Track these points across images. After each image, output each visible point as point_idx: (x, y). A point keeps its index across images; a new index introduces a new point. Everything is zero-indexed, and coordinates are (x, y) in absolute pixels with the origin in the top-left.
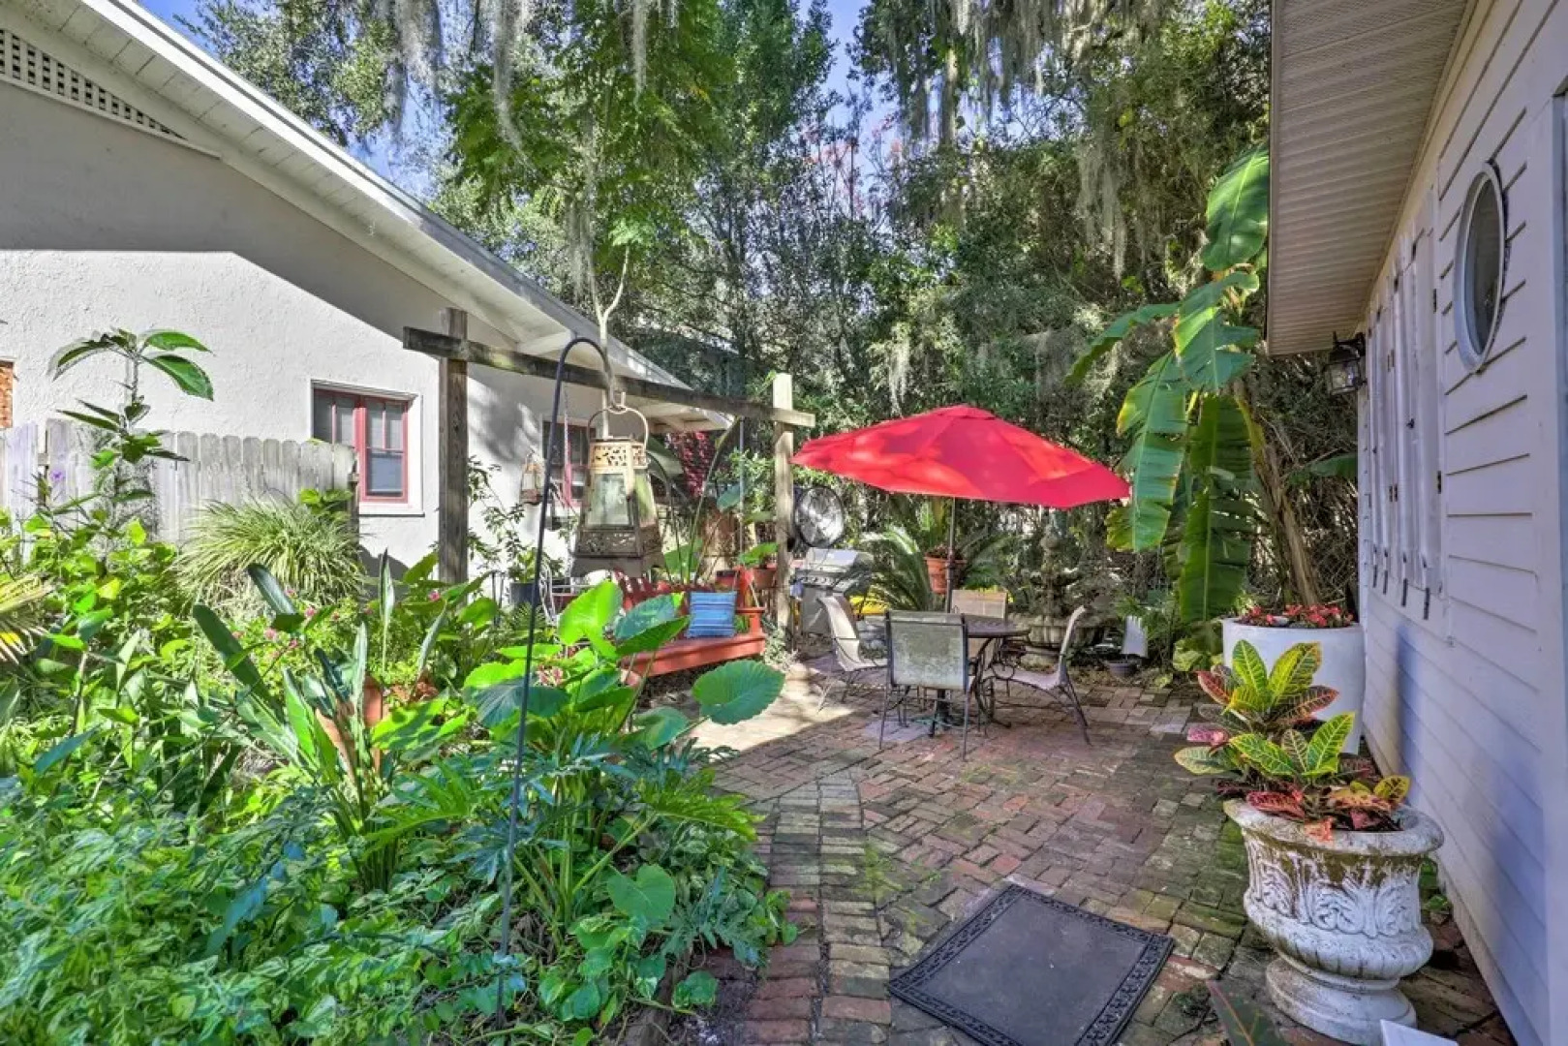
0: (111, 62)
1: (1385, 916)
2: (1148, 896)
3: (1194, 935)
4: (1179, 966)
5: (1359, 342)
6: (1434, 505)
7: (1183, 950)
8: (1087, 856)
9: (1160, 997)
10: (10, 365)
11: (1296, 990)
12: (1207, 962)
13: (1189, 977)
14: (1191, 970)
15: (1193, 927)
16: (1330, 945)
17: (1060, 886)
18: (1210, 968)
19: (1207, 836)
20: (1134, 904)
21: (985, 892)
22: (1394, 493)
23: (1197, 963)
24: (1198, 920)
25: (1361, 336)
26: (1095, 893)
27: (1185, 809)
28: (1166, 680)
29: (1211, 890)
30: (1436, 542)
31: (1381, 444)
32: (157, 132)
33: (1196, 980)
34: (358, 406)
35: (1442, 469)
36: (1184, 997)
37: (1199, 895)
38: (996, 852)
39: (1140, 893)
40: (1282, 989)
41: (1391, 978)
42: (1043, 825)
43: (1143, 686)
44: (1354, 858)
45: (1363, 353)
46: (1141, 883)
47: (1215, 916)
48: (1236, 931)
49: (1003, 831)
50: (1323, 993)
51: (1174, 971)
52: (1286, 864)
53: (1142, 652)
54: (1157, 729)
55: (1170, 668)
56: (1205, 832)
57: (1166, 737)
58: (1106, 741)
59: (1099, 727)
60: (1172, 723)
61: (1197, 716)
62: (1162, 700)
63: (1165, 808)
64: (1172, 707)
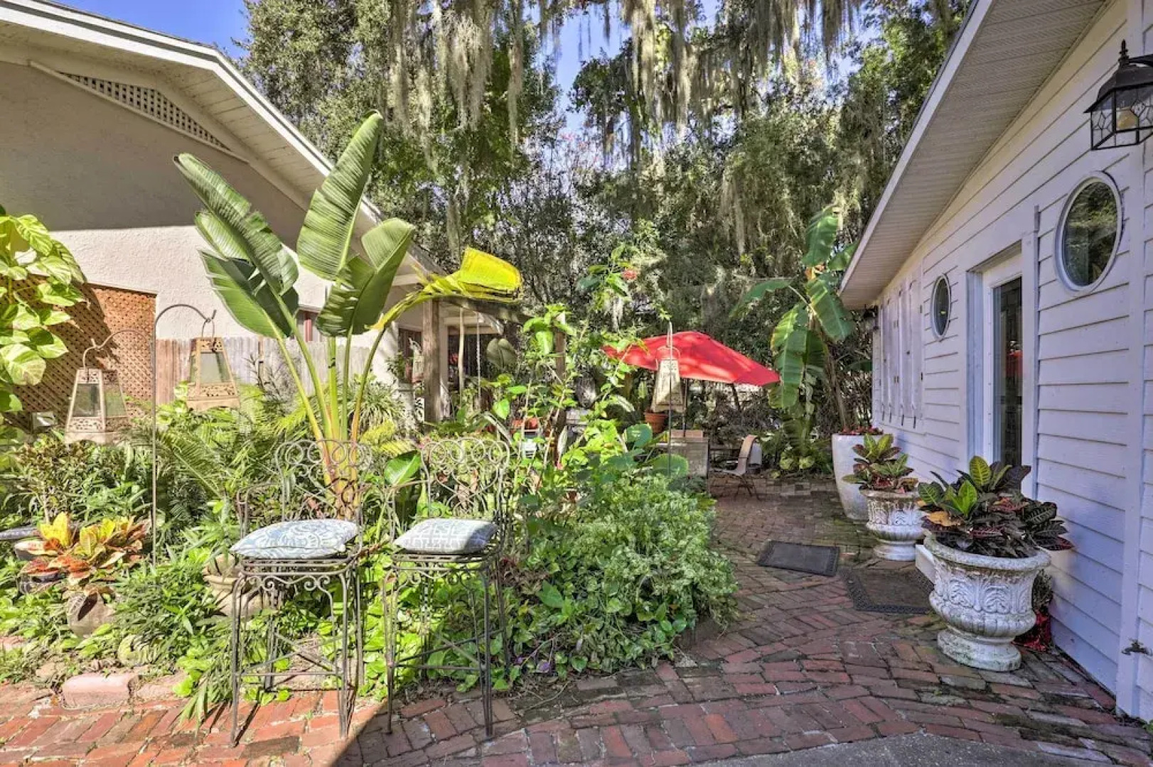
0: (203, 107)
1: (914, 519)
3: (844, 547)
4: (845, 553)
5: (876, 309)
6: (918, 385)
9: (843, 560)
10: (154, 296)
12: (852, 550)
13: (849, 555)
16: (899, 530)
17: (788, 540)
19: (831, 524)
22: (897, 379)
24: (844, 543)
25: (876, 307)
26: (803, 540)
27: (816, 517)
28: (776, 474)
30: (919, 399)
31: (888, 358)
32: (219, 147)
34: (307, 319)
35: (922, 371)
36: (851, 559)
37: (839, 538)
38: (756, 534)
39: (818, 540)
43: (766, 478)
44: (907, 500)
45: (876, 314)
46: (817, 537)
47: (848, 542)
48: (865, 536)
49: (753, 528)
52: (885, 506)
53: (759, 462)
54: (783, 494)
55: (779, 468)
56: (829, 523)
57: (790, 497)
58: (764, 500)
59: (757, 495)
60: (789, 491)
61: (799, 488)
62: (778, 483)
63: (809, 518)
64: (785, 486)
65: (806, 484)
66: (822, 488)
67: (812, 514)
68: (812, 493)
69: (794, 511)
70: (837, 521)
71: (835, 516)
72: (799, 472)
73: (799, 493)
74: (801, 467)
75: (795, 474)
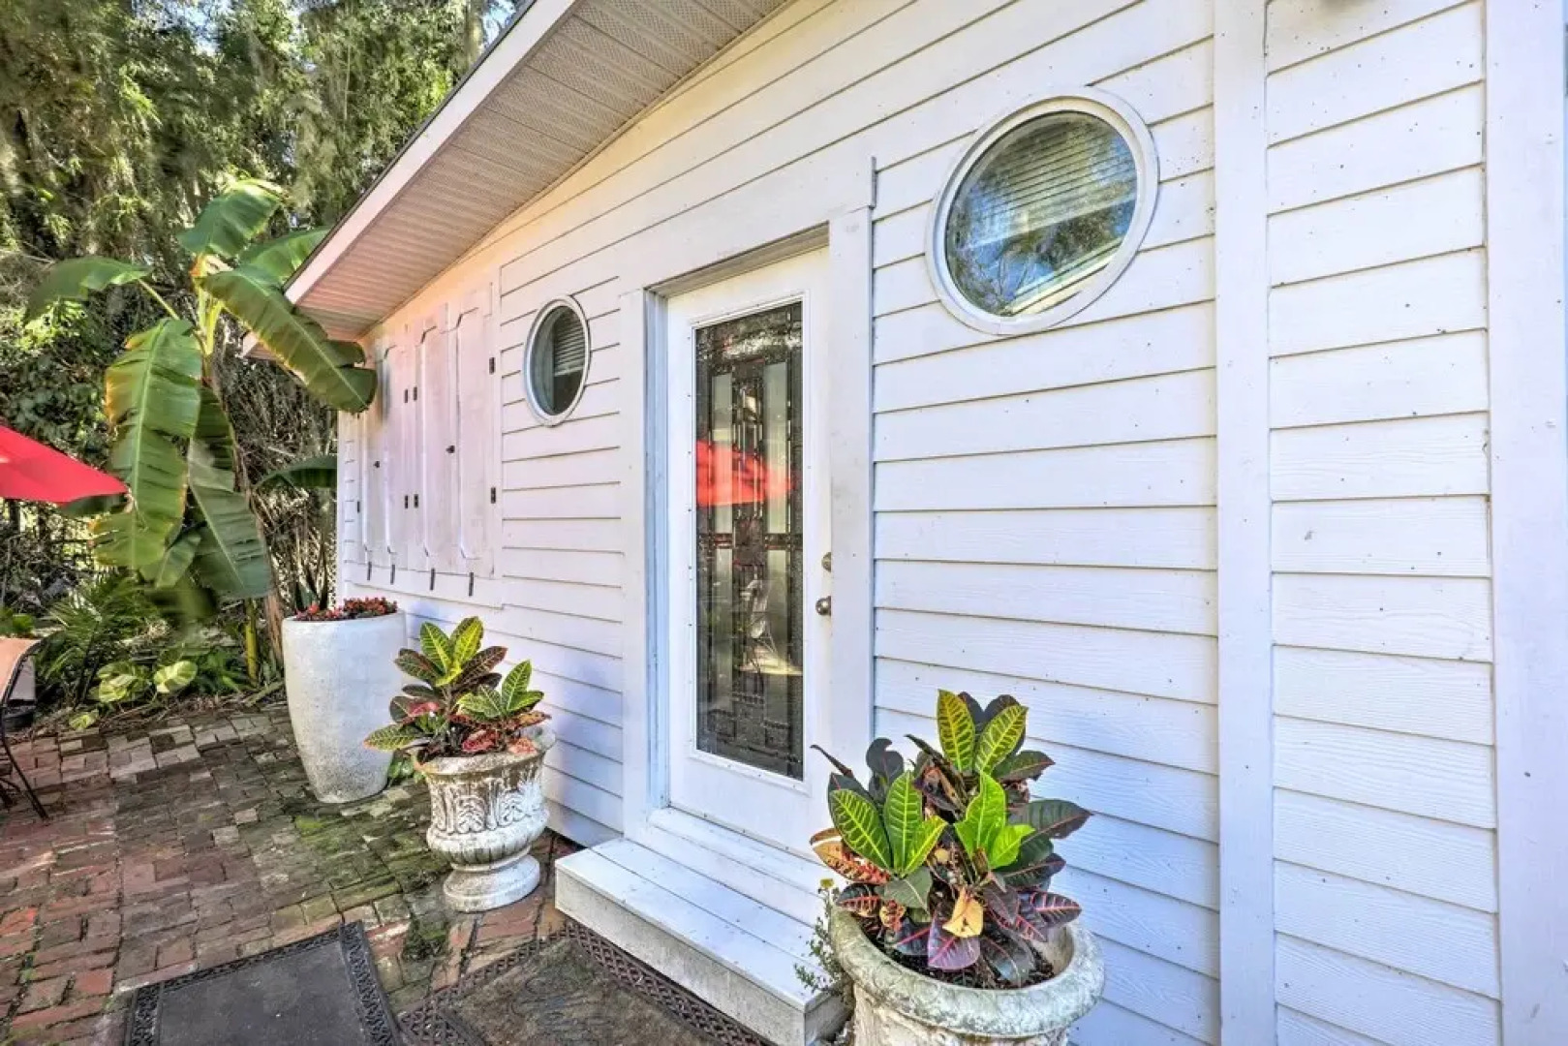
2: (296, 909)
3: (368, 909)
4: (380, 936)
7: (371, 924)
8: (192, 916)
9: (389, 964)
11: (479, 888)
12: (398, 919)
13: (394, 938)
14: (392, 932)
15: (360, 905)
17: (194, 957)
18: (403, 921)
19: (290, 839)
20: (290, 922)
21: (105, 1020)
23: (390, 924)
24: (359, 897)
26: (240, 938)
27: (243, 827)
28: (87, 719)
29: (344, 872)
31: (386, 459)
33: (401, 935)
36: (407, 950)
37: (339, 881)
38: (63, 981)
39: (284, 912)
40: (468, 895)
41: (525, 847)
42: (95, 921)
43: (53, 734)
46: (278, 904)
47: (368, 886)
48: (393, 887)
49: (37, 956)
50: (498, 878)
51: (380, 942)
53: (29, 695)
54: (121, 773)
55: (91, 703)
56: (283, 836)
57: (142, 776)
58: (61, 808)
59: (33, 794)
60: (134, 760)
61: (162, 744)
62: (96, 741)
63: (226, 835)
64: (118, 746)
65: (180, 730)
66: (226, 733)
67: (230, 822)
68: (202, 751)
69: (171, 824)
70: (301, 822)
71: (293, 809)
72: (153, 703)
73: (167, 758)
74: (162, 688)
75: (143, 709)
